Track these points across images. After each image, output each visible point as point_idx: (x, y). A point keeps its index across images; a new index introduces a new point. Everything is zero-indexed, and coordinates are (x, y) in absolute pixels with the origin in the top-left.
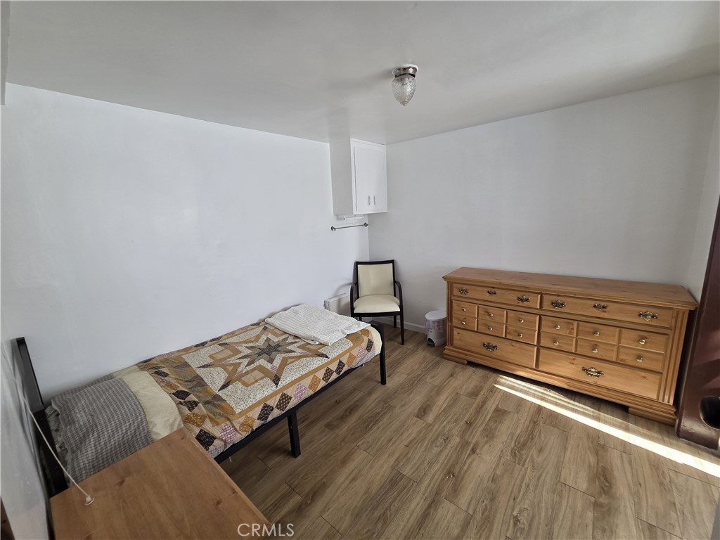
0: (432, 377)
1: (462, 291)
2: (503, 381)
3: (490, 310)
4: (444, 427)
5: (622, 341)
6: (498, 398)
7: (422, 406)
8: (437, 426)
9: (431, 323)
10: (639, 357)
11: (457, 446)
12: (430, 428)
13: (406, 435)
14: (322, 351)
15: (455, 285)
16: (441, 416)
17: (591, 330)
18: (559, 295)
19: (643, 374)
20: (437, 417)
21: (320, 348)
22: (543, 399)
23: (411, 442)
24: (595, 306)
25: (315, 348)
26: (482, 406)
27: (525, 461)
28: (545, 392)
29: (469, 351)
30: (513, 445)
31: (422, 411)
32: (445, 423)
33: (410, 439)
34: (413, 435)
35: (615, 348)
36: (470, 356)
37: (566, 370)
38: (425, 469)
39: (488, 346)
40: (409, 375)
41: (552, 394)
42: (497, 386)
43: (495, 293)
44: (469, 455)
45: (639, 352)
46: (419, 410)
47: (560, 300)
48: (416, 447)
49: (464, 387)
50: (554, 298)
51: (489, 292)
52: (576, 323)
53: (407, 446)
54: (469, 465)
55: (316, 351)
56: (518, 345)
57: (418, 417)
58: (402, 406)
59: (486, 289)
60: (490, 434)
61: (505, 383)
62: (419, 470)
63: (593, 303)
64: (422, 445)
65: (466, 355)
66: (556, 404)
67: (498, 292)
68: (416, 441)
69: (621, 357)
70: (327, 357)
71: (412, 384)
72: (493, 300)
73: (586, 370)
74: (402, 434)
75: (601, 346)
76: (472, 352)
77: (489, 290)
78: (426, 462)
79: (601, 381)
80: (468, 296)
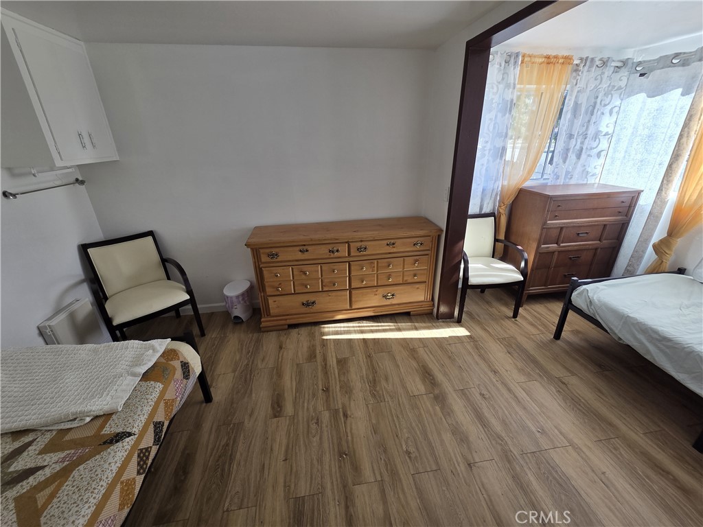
0: (263, 360)
1: (272, 255)
2: (326, 330)
3: (305, 268)
4: (308, 409)
5: (406, 266)
6: (333, 350)
7: (272, 401)
8: (300, 413)
9: (234, 299)
10: (415, 275)
11: (331, 421)
12: (296, 421)
13: (276, 447)
14: (110, 429)
15: (261, 251)
16: (298, 400)
17: (386, 264)
18: (361, 241)
19: (417, 286)
20: (295, 403)
21: (102, 427)
22: (362, 332)
23: (287, 451)
24: (388, 245)
25: (89, 433)
26: (326, 365)
27: (383, 395)
28: (360, 325)
29: (288, 315)
30: (368, 387)
31: (276, 406)
32: (306, 404)
33: (283, 449)
34: (284, 442)
35: (401, 274)
36: (290, 319)
37: (372, 301)
38: (318, 470)
39: (307, 304)
40: (234, 371)
41: (365, 324)
42: (325, 337)
43: (307, 251)
44: (345, 423)
45: (415, 272)
46: (273, 408)
47: (363, 244)
48: (296, 453)
49: (300, 354)
50: (359, 244)
51: (301, 251)
52: (376, 261)
53: (286, 460)
54: (351, 432)
55: (97, 435)
56: (334, 294)
57: (276, 417)
58: (250, 416)
59: (298, 248)
60: (347, 389)
61: (329, 332)
62: (314, 477)
63: (385, 242)
64: (299, 447)
65: (286, 320)
66: (372, 331)
67: (309, 248)
68: (291, 446)
69: (405, 279)
70: (130, 434)
71: (246, 381)
72: (306, 258)
73: (385, 297)
74: (271, 450)
75: (393, 274)
76: (291, 315)
77: (301, 248)
78: (315, 462)
79: (394, 301)
80: (279, 259)
